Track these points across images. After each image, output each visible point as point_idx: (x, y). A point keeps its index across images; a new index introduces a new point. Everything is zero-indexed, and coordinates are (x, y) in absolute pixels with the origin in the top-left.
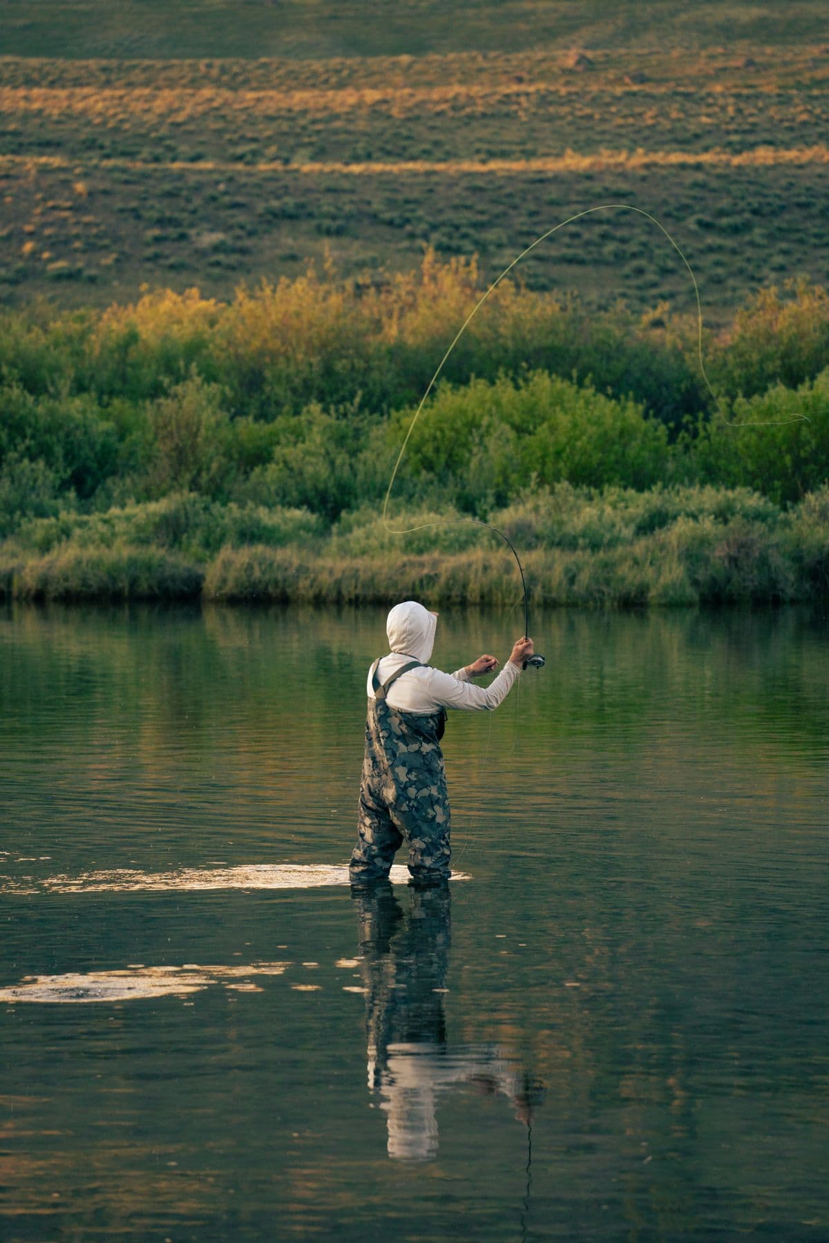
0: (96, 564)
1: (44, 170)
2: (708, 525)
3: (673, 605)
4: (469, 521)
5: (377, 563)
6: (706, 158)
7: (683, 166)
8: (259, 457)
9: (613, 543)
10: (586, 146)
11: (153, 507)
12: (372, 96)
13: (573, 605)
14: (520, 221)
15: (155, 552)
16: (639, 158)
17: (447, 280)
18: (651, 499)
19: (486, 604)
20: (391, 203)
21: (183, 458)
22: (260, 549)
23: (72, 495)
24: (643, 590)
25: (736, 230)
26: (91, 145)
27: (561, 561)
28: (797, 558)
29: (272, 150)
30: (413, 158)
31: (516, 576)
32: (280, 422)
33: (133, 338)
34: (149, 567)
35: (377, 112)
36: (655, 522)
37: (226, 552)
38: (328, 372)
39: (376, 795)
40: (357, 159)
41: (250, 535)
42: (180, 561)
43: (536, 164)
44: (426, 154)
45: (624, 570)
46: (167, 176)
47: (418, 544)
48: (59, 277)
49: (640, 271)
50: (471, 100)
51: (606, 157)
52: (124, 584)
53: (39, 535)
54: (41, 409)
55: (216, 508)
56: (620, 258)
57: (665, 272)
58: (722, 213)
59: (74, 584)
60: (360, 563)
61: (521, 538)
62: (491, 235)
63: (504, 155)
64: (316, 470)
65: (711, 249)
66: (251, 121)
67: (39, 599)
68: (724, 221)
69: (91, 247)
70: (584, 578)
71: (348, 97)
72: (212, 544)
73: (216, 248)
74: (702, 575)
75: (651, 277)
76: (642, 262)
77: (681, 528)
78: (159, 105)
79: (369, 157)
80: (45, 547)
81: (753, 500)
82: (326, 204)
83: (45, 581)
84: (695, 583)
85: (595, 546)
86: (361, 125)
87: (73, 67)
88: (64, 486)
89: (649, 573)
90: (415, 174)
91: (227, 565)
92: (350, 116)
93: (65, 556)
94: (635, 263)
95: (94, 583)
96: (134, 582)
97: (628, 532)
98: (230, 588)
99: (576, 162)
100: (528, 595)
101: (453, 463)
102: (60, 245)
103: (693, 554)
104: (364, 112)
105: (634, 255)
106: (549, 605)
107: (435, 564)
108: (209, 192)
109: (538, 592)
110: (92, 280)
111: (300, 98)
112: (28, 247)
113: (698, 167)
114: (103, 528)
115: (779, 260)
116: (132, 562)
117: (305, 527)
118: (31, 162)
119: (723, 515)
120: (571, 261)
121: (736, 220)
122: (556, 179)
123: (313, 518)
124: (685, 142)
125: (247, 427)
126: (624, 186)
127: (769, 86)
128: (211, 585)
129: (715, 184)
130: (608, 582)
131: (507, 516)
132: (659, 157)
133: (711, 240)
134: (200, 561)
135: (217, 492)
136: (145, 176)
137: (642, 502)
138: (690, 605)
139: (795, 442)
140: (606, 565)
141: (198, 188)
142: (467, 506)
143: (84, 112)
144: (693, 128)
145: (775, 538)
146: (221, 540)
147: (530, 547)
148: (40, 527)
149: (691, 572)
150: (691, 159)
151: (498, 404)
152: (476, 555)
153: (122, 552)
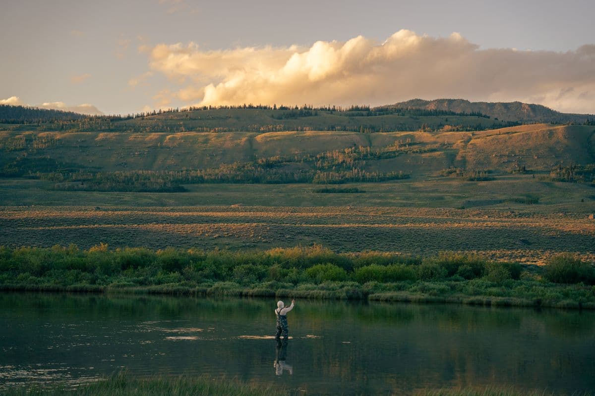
0: (260, 291)
1: (263, 225)
2: (350, 287)
3: (344, 299)
4: (315, 286)
5: (301, 292)
6: (367, 225)
7: (363, 227)
8: (286, 275)
9: (336, 289)
10: (348, 223)
11: (269, 283)
12: (315, 214)
13: (329, 299)
14: (337, 234)
15: (269, 289)
16: (357, 225)
17: (318, 248)
18: (343, 283)
19: (317, 298)
20: (317, 231)
21: (274, 275)
22: (284, 289)
23: (258, 280)
24: (339, 297)
25: (371, 237)
26: (270, 221)
27: (328, 292)
28: (363, 293)
29: (299, 223)
30: (320, 224)
31: (321, 294)
32: (290, 269)
33: (270, 256)
34: (268, 292)
35: (315, 217)
36: (343, 286)
37: (279, 290)
38: (299, 261)
39: (280, 327)
40: (312, 224)
41: (283, 287)
42: (272, 291)
43: (340, 226)
44: (323, 224)
45: (337, 294)
46: (282, 226)
47: (307, 289)
48: (264, 242)
49: (356, 243)
50: (331, 215)
51: (352, 225)
52: (264, 294)
53: (252, 287)
54: (254, 267)
55: (279, 283)
56: (353, 241)
57: (360, 243)
58: (369, 234)
59: (257, 294)
60: (298, 292)
61: (322, 289)
62: (332, 237)
63: (335, 224)
64: (294, 277)
65: (367, 240)
66: (296, 218)
67: (252, 296)
68: (370, 236)
69: (269, 238)
70: (331, 294)
71: (311, 214)
72: (277, 288)
73: (289, 238)
74: (348, 295)
75: (358, 244)
76: (356, 242)
77: (346, 288)
78: (282, 215)
79: (314, 224)
80: (253, 288)
81: (357, 284)
82: (307, 231)
83: (253, 293)
84: (347, 296)
85: (333, 290)
86: (313, 219)
87: (269, 208)
88: (257, 279)
89: (341, 294)
90: (321, 227)
91: (279, 292)
92: (311, 217)
93: (256, 290)
94: (355, 242)
95: (260, 294)
96: (266, 294)
97: (338, 288)
98: (279, 295)
99: (346, 225)
100: (323, 297)
101: (315, 277)
102: (265, 237)
103: (347, 292)
104: (314, 217)
105: (356, 241)
106: (326, 299)
107: (310, 292)
108: (288, 229)
109: (324, 297)
110: (269, 243)
111: (304, 214)
112: (260, 237)
113: (366, 227)
114: (262, 286)
115: (378, 242)
116: (266, 291)
117: (291, 286)
118: (261, 224)
119: (352, 286)
120: (345, 241)
121: (372, 235)
122: (343, 228)
123: (293, 285)
124: (364, 223)
125: (285, 270)
126: (354, 230)
127: (380, 213)
128: (277, 294)
129: (368, 229)
130: (335, 295)
131: (321, 285)
132: (360, 225)
133: (367, 238)
134: (276, 291)
135: (279, 280)
136: (279, 226)
137: (341, 284)
138: (346, 299)
139: (364, 275)
140: (335, 293)
141: (287, 228)
142: (316, 283)
143: (270, 216)
144: (366, 221)
145: (359, 290)
146: (278, 288)
147: (323, 290)
148: (252, 285)
149: (347, 294)
150: (365, 226)
151: (322, 268)
152: (316, 291)
153: (264, 289)
